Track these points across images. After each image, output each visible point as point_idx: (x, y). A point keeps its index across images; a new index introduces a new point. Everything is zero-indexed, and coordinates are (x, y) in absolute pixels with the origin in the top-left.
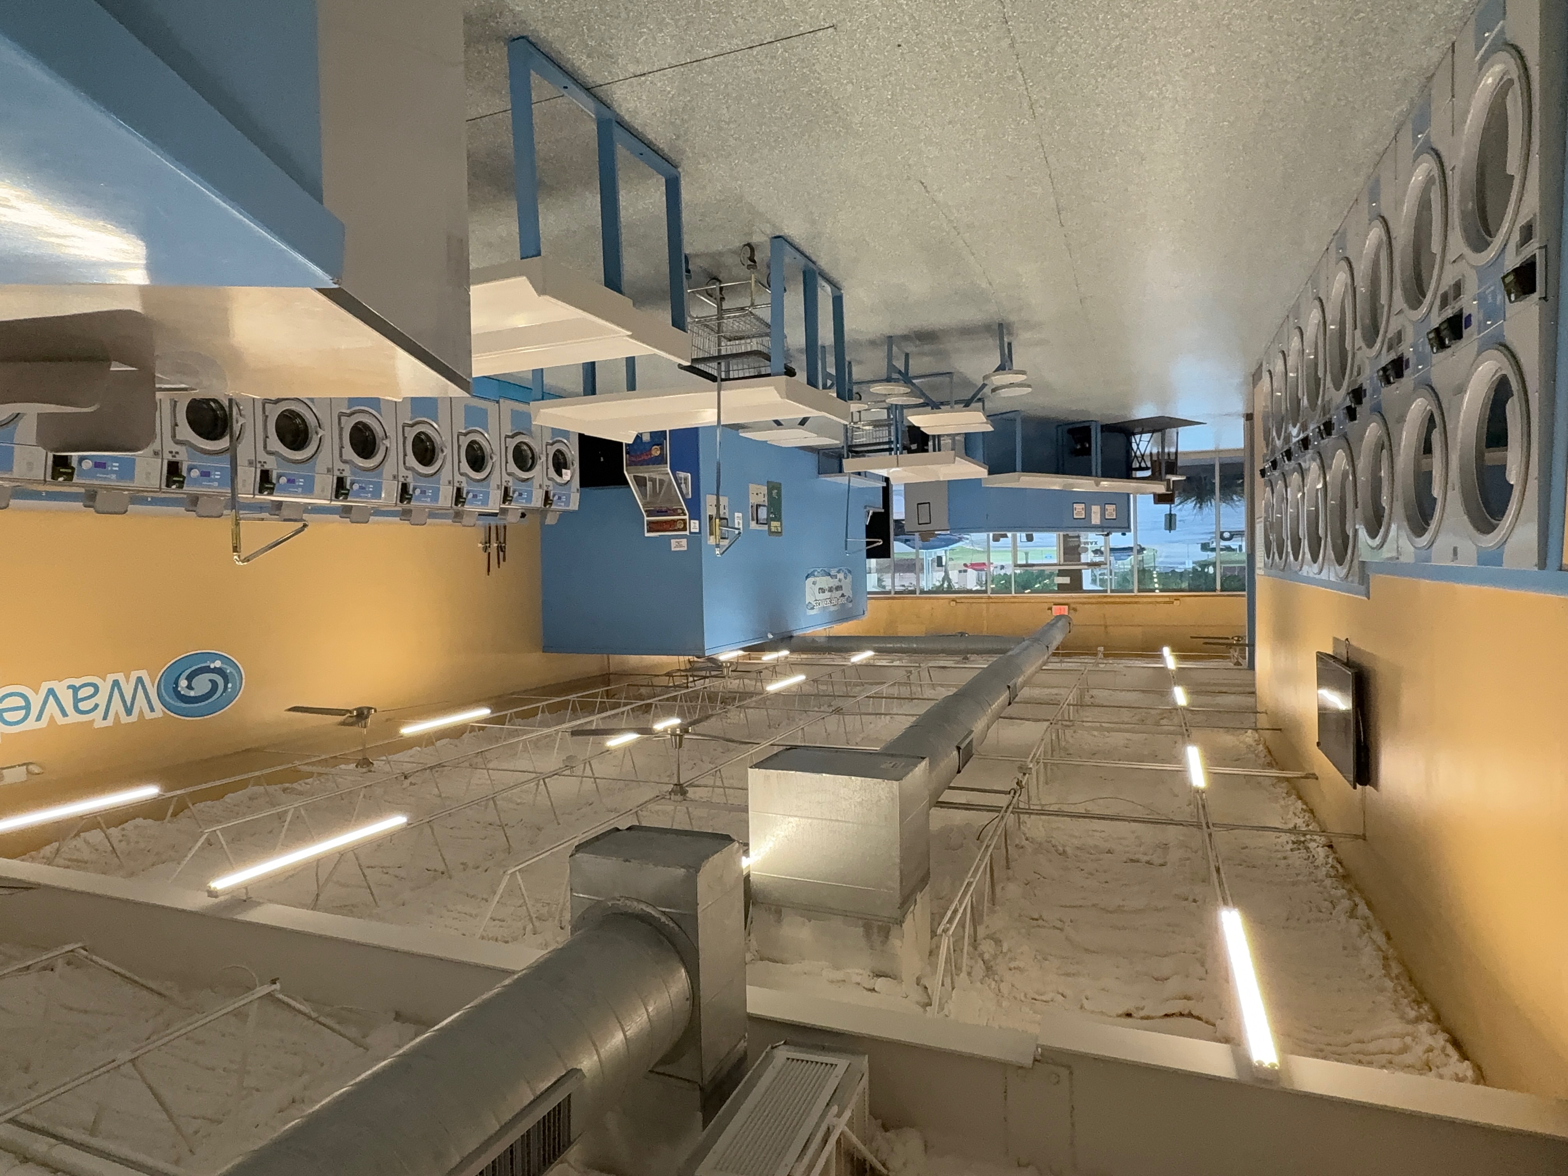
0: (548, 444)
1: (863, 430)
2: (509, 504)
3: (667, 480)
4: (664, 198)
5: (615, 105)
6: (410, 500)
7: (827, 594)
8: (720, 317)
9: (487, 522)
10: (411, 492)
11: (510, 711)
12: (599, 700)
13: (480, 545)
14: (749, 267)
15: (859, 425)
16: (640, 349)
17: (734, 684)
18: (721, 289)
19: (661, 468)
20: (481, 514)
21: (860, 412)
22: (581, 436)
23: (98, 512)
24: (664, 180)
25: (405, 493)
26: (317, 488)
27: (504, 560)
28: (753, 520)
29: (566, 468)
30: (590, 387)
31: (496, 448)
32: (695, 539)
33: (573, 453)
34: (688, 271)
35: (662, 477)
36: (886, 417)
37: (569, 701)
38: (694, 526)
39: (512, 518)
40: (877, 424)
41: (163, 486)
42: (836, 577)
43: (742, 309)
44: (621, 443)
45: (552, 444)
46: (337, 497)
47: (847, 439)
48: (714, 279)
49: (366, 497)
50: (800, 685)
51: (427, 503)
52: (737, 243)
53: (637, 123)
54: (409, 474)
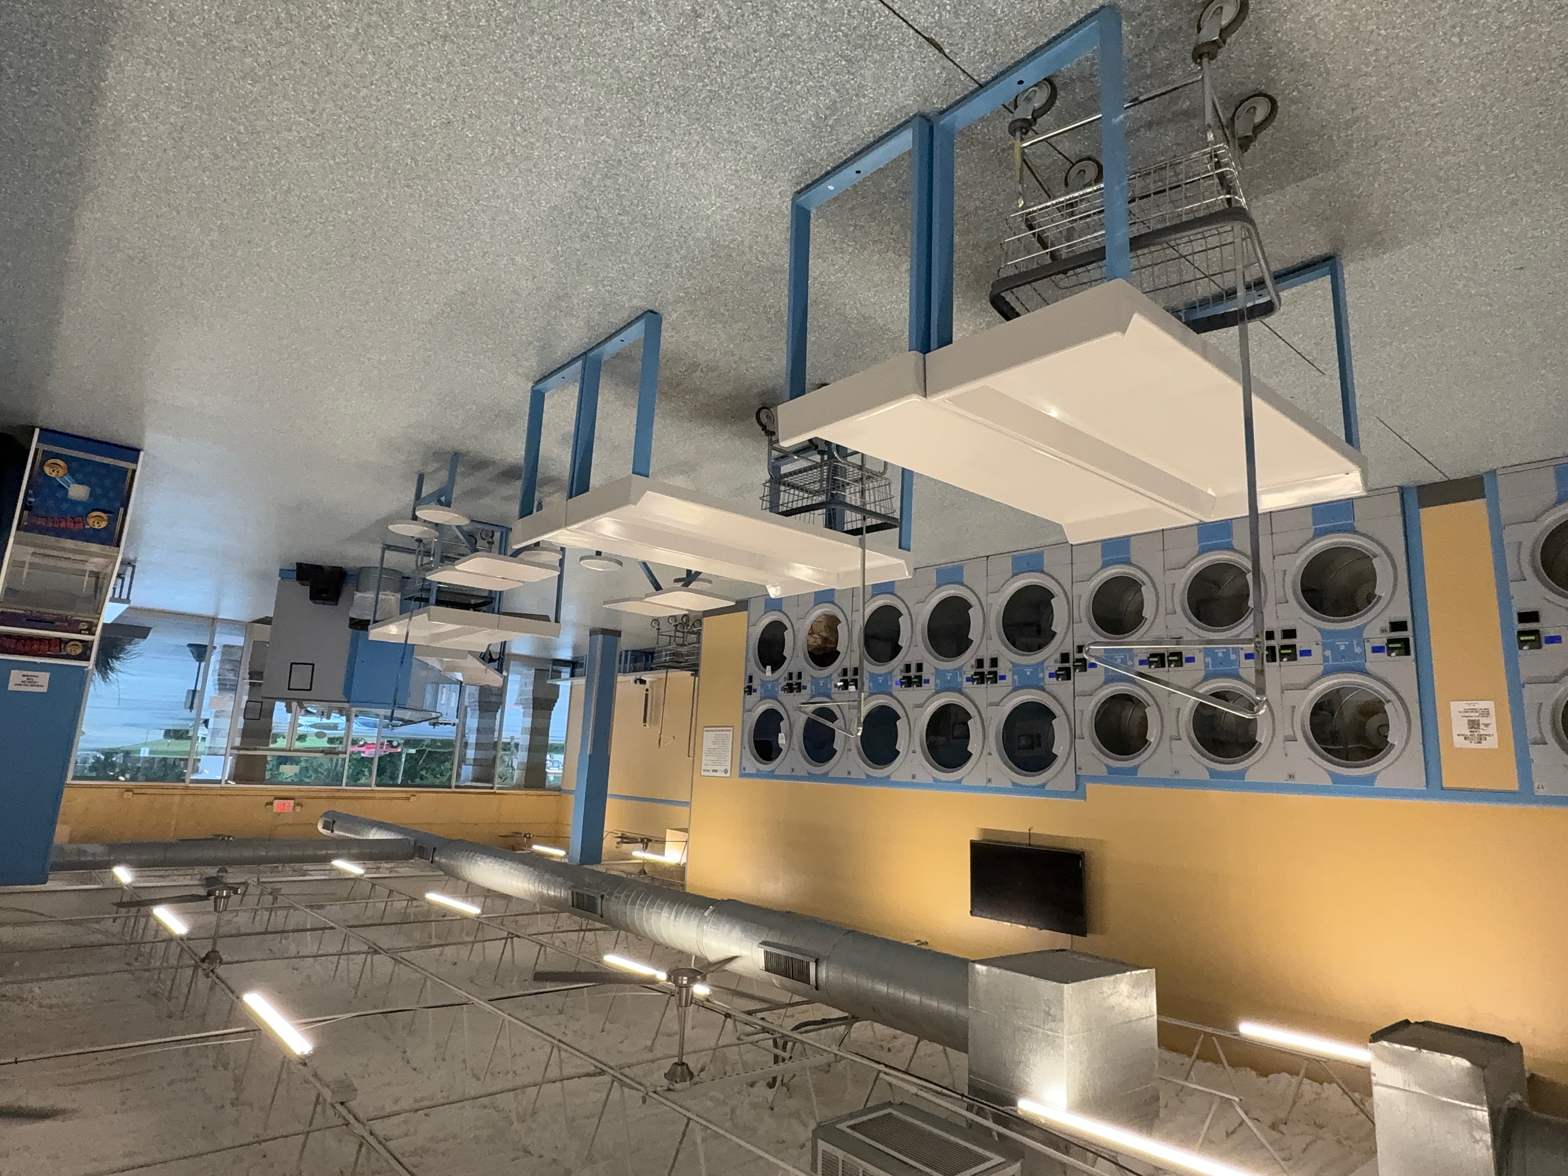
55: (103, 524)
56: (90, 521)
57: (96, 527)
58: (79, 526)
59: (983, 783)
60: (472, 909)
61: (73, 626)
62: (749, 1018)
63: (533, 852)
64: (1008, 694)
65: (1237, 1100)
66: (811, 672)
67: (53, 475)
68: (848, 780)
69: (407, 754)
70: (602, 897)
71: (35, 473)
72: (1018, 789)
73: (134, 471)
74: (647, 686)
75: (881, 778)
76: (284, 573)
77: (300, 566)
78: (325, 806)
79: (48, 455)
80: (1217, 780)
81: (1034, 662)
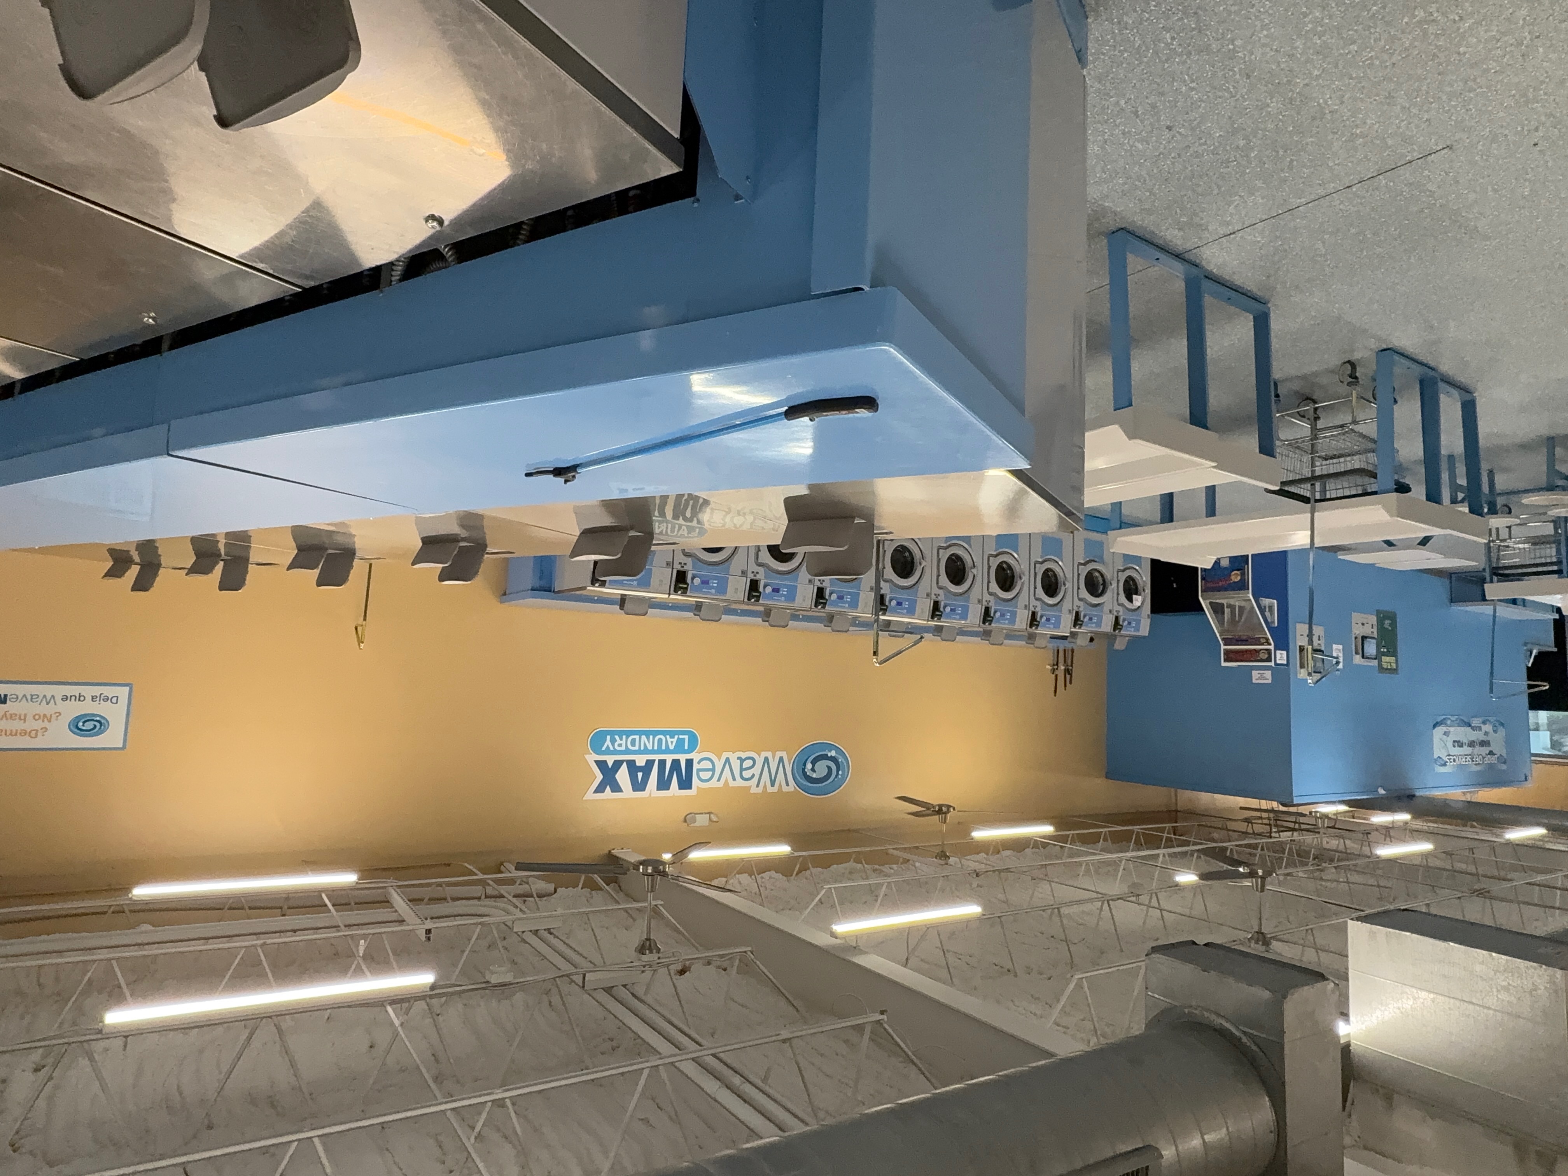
0: (1119, 571)
1: (1514, 549)
2: (1080, 628)
3: (1248, 608)
4: (1252, 333)
5: (1204, 263)
6: (991, 622)
7: (1467, 750)
8: (1314, 437)
9: (1056, 645)
10: (992, 615)
11: (1072, 832)
12: (1165, 835)
13: (1048, 667)
14: (1349, 384)
15: (1510, 543)
16: (1221, 478)
17: (1332, 843)
18: (1316, 409)
19: (1242, 594)
20: (1053, 637)
21: (1509, 527)
22: (1155, 563)
23: (772, 626)
24: (1252, 317)
25: (987, 617)
26: (918, 610)
27: (1071, 683)
28: (1357, 653)
29: (1136, 594)
30: (1167, 515)
31: (1069, 575)
32: (1282, 673)
33: (1144, 578)
34: (1277, 396)
35: (1243, 604)
36: (1552, 532)
37: (1132, 831)
38: (1281, 657)
39: (1082, 641)
40: (1537, 541)
41: (813, 607)
42: (1480, 729)
43: (1342, 426)
44: (1197, 568)
45: (1123, 571)
46: (933, 617)
47: (1490, 561)
48: (1307, 398)
49: (955, 619)
50: (1425, 855)
51: (1005, 625)
52: (1334, 360)
53: (1226, 274)
54: (991, 598)
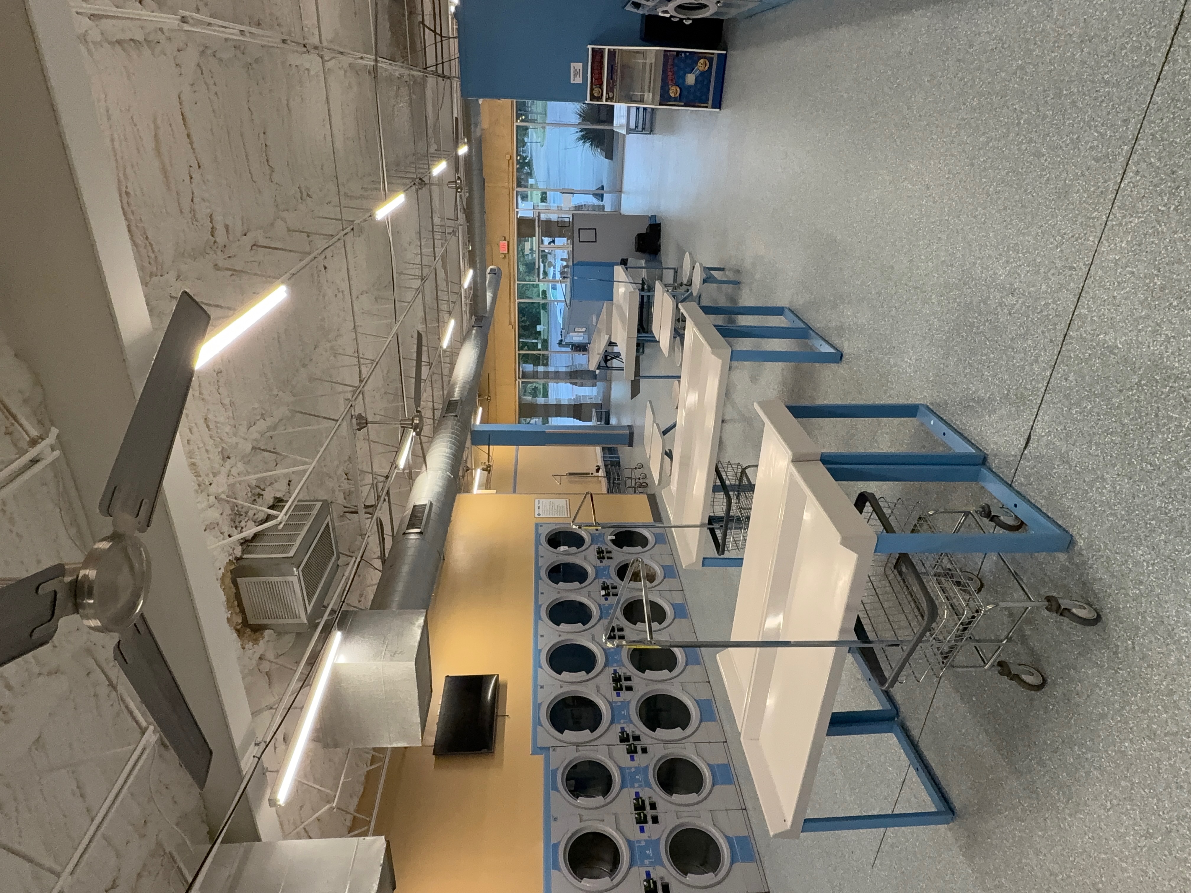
55: (672, 95)
56: (674, 88)
57: (670, 91)
58: (670, 83)
59: (540, 683)
60: (445, 343)
61: (610, 89)
62: (385, 492)
63: (477, 408)
64: (607, 700)
65: (334, 805)
66: (613, 565)
67: (699, 64)
68: (537, 593)
69: (537, 343)
70: (456, 416)
71: (700, 55)
72: (537, 706)
73: (707, 107)
74: (595, 474)
75: (539, 613)
76: (654, 217)
77: (659, 225)
78: (505, 271)
79: (711, 60)
80: (551, 849)
81: (632, 716)
